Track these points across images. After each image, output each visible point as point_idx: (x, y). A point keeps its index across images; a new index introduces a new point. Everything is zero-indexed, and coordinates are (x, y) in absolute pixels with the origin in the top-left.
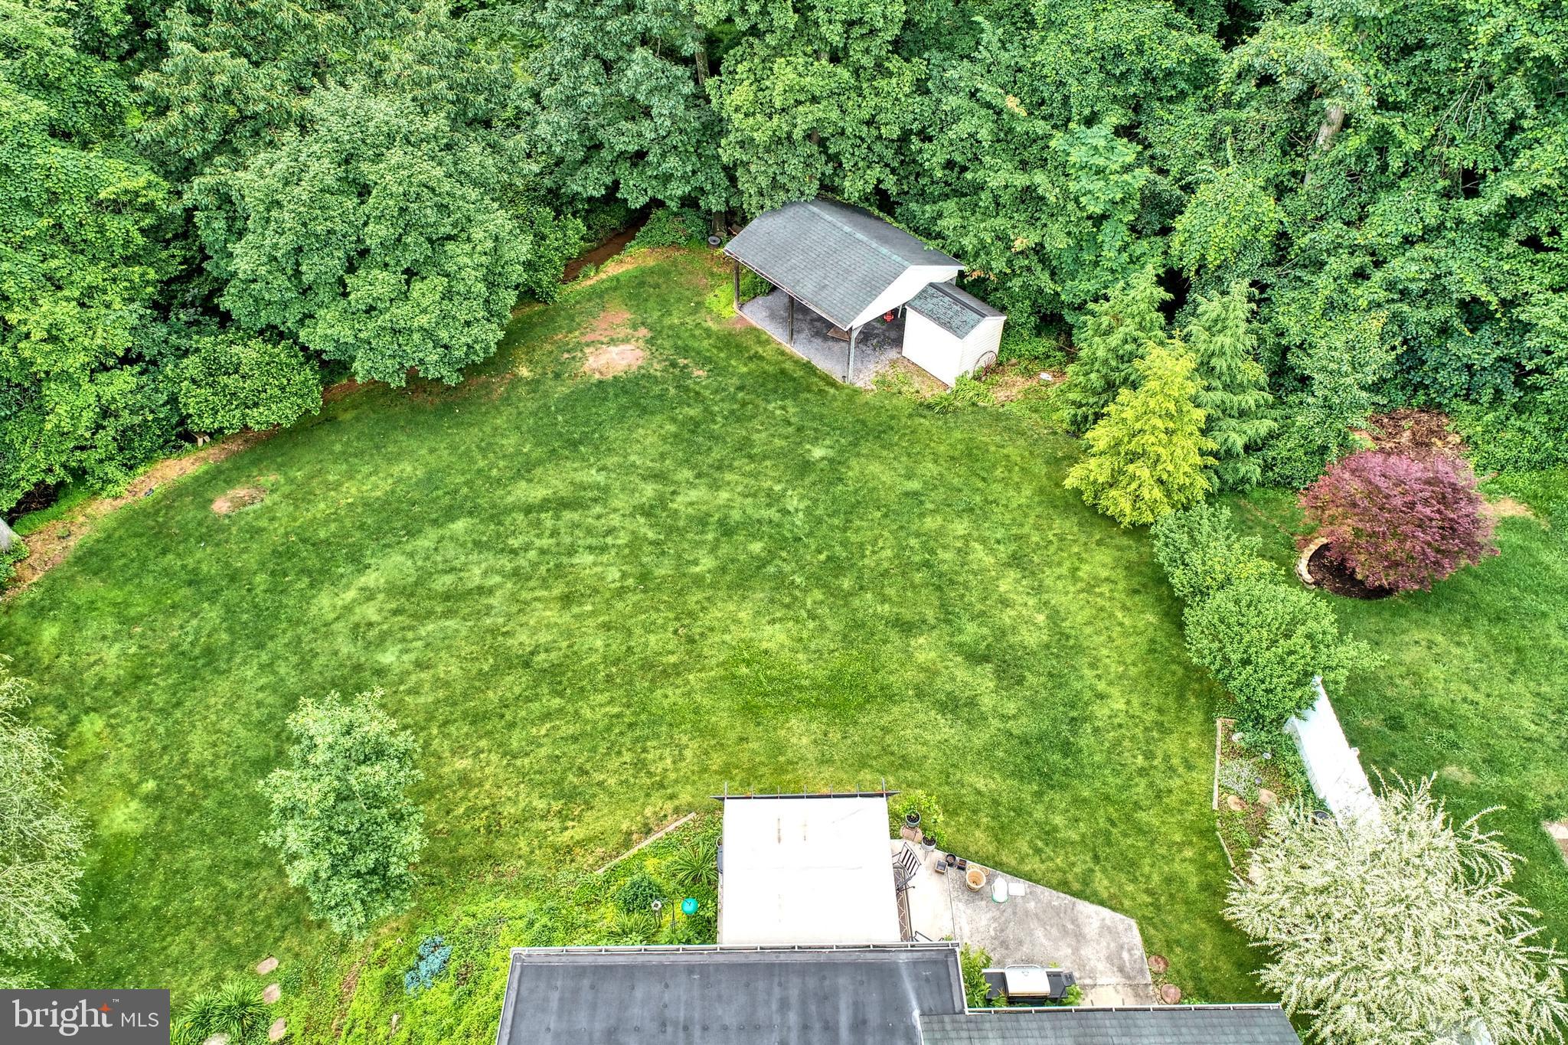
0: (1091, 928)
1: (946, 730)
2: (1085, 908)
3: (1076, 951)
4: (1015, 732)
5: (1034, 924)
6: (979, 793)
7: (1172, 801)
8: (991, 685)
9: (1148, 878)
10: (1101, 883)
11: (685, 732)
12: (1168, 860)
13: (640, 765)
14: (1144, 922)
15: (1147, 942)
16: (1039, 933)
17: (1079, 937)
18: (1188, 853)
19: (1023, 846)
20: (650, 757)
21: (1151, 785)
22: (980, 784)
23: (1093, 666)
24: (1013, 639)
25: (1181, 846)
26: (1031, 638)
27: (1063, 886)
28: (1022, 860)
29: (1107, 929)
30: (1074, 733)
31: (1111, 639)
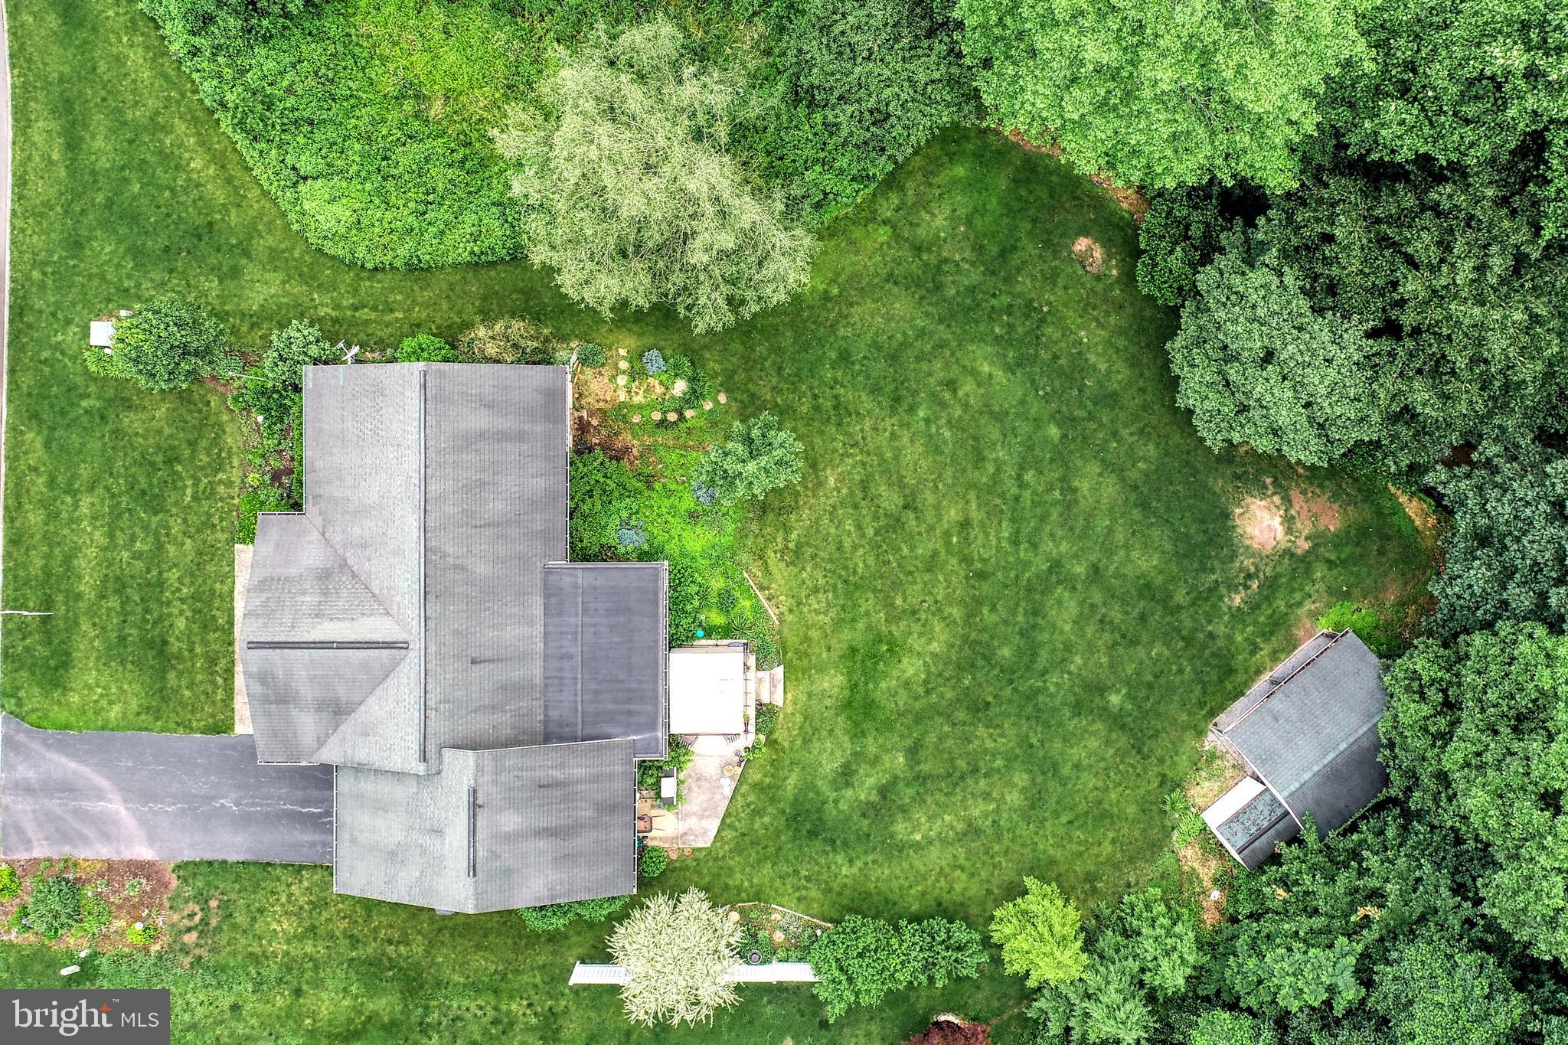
0: (706, 823)
1: (829, 766)
2: (717, 823)
3: (695, 814)
4: (826, 806)
5: (708, 796)
6: (785, 779)
7: (778, 883)
8: (862, 797)
9: (732, 858)
10: (729, 834)
11: (838, 613)
12: (742, 871)
13: (816, 590)
14: (709, 851)
15: (699, 850)
16: (704, 798)
17: (702, 817)
18: (746, 884)
19: (751, 798)
20: (820, 596)
21: (788, 875)
22: (790, 781)
23: (875, 862)
24: (899, 817)
25: (751, 881)
26: (900, 828)
27: (727, 815)
28: (743, 796)
29: (705, 832)
30: (825, 840)
31: (897, 878)
